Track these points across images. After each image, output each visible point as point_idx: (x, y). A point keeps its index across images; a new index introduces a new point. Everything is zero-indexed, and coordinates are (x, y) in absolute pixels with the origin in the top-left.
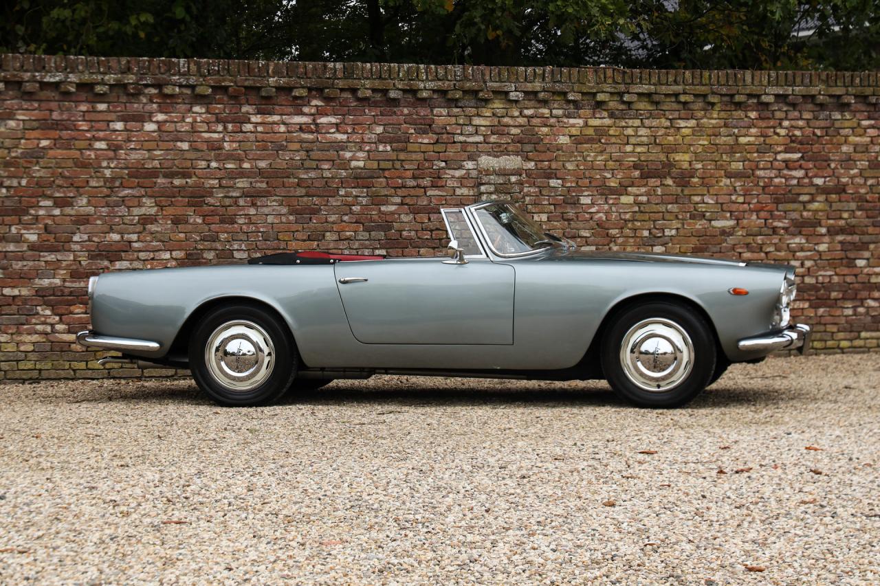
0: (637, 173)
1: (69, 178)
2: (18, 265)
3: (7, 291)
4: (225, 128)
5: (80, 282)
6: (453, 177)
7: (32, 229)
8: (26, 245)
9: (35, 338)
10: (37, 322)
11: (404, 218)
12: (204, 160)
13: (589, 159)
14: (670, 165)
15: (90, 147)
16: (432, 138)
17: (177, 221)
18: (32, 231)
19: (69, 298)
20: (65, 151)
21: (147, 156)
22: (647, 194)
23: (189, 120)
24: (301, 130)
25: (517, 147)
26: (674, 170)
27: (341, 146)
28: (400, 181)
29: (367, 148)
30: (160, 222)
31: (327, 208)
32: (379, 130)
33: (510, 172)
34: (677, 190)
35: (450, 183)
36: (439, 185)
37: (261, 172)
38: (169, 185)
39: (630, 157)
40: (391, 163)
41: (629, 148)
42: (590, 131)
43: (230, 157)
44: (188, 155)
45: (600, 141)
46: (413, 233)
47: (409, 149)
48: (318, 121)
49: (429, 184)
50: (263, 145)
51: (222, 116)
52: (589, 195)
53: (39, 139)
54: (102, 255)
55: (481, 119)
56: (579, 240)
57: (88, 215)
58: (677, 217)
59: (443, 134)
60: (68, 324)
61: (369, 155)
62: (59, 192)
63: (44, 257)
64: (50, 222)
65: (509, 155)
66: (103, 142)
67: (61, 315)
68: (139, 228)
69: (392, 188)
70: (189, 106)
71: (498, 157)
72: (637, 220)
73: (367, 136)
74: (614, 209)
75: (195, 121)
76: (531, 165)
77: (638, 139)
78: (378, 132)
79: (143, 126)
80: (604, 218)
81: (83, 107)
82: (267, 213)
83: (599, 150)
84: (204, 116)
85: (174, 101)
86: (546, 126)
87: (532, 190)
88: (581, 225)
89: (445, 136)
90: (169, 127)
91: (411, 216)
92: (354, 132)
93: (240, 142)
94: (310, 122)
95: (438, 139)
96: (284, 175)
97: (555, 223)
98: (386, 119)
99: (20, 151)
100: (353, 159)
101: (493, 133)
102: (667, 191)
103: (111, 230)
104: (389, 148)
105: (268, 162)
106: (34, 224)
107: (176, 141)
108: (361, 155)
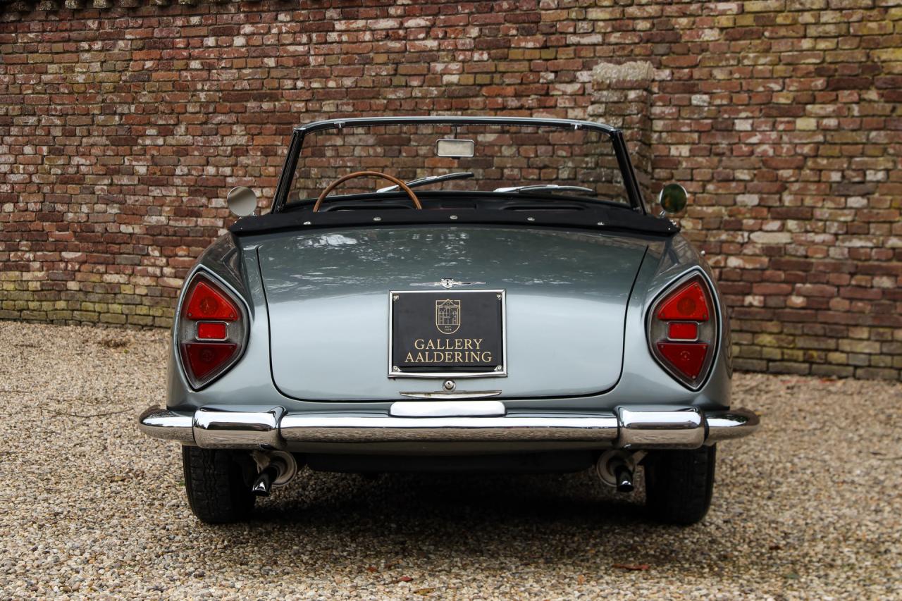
0: (820, 82)
1: (170, 103)
2: (131, 200)
3: (123, 228)
4: (310, 39)
5: (182, 221)
6: (564, 94)
7: (141, 160)
8: (137, 178)
9: (147, 281)
10: (149, 263)
11: (507, 151)
12: (290, 79)
13: (746, 62)
14: (874, 68)
15: (187, 68)
16: (537, 41)
17: (268, 152)
18: (141, 163)
19: (174, 238)
20: (166, 73)
21: (237, 76)
22: (837, 114)
23: (274, 31)
24: (387, 37)
25: (646, 48)
26: (882, 76)
27: (431, 56)
28: (500, 100)
29: (461, 57)
30: (251, 153)
31: (417, 137)
32: (474, 32)
33: (629, 85)
34: (884, 108)
35: (562, 103)
36: (547, 105)
37: (348, 93)
38: (258, 110)
39: (808, 57)
40: (488, 76)
41: (806, 44)
42: (748, 20)
43: (317, 74)
44: (274, 73)
45: (763, 34)
46: (516, 172)
47: (510, 57)
48: (406, 25)
49: (535, 104)
50: (348, 56)
51: (307, 23)
52: (747, 118)
53: (144, 60)
54: (200, 190)
55: (599, 10)
56: (734, 184)
57: (187, 145)
58: (884, 152)
59: (553, 34)
60: (174, 267)
61: (463, 67)
62: (161, 118)
63: (152, 191)
64: (155, 153)
65: (635, 61)
66: (197, 61)
67: (168, 257)
68: (232, 160)
69: (491, 109)
70: (274, 13)
71: (619, 63)
72: (823, 157)
73: (461, 42)
74: (785, 138)
75: (280, 33)
76: (665, 74)
77: (821, 29)
78: (473, 36)
79: (233, 40)
80: (771, 152)
81: (179, 22)
82: (354, 143)
83: (761, 48)
84: (289, 25)
85: (261, 8)
86: (684, 15)
87: (667, 110)
88: (736, 162)
89: (553, 38)
90: (256, 40)
91: (514, 149)
92: (445, 37)
93: (325, 55)
94: (397, 26)
95: (546, 41)
96: (371, 96)
97: (700, 159)
98: (482, 18)
99: (128, 74)
100: (446, 72)
101: (615, 30)
102: (868, 109)
103: (208, 164)
104: (485, 56)
105: (352, 79)
106: (143, 155)
107: (265, 57)
108: (454, 66)
